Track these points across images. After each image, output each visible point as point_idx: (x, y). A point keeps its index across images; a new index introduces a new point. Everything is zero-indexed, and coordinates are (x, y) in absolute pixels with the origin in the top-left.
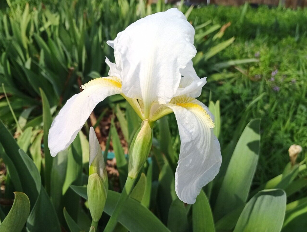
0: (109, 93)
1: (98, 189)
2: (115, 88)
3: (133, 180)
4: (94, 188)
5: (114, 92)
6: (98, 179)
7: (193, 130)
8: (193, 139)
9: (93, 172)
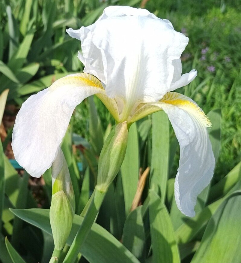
0: (86, 94)
1: (65, 209)
2: (91, 87)
3: (103, 195)
4: (61, 209)
5: (91, 92)
6: (65, 198)
7: (190, 131)
8: (191, 141)
9: (59, 189)
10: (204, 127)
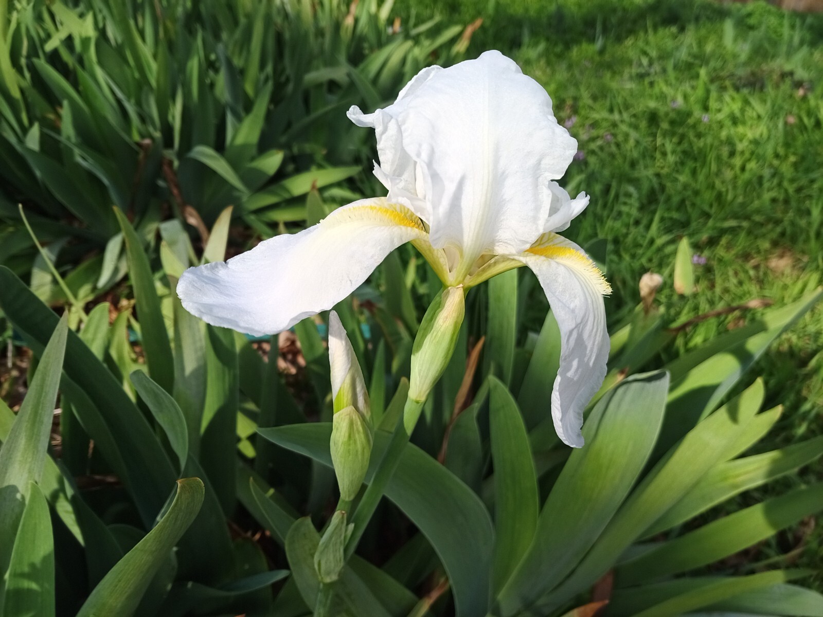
0: (392, 241)
1: (357, 436)
2: (401, 229)
3: (420, 405)
4: (350, 437)
5: (401, 239)
6: (356, 417)
7: (577, 303)
8: (579, 321)
9: (345, 405)
10: (598, 294)
